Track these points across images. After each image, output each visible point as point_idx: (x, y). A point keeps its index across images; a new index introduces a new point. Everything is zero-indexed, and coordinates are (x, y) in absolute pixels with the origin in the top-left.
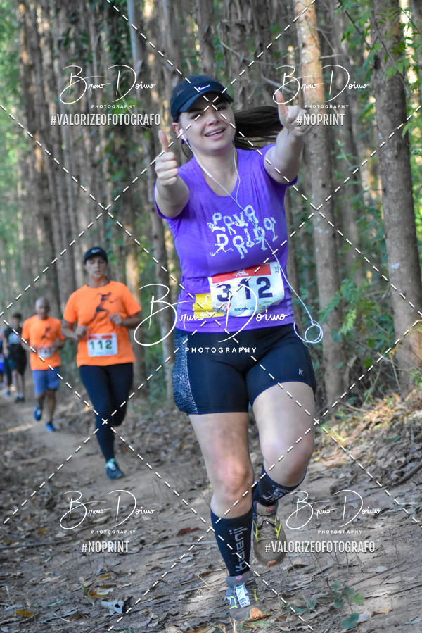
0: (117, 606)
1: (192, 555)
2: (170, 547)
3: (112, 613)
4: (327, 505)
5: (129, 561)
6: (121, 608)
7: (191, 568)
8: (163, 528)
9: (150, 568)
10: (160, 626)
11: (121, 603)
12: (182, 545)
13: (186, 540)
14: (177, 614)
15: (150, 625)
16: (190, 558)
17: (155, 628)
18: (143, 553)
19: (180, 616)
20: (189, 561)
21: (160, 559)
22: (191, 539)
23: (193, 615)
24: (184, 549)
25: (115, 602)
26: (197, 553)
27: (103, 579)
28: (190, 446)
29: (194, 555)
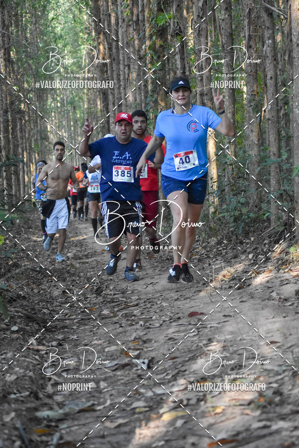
0: (144, 363)
1: (197, 331)
2: (182, 324)
3: (139, 368)
4: (292, 302)
5: (153, 333)
6: (146, 365)
7: (196, 340)
8: (177, 312)
9: (167, 338)
10: (173, 378)
11: (146, 361)
12: (190, 324)
13: (193, 320)
14: (185, 371)
15: (166, 377)
16: (195, 333)
17: (169, 379)
18: (162, 328)
19: (187, 372)
20: (195, 335)
21: (174, 333)
22: (197, 320)
23: (196, 372)
24: (191, 327)
25: (142, 361)
26: (200, 330)
27: (134, 344)
28: (198, 257)
29: (198, 331)
